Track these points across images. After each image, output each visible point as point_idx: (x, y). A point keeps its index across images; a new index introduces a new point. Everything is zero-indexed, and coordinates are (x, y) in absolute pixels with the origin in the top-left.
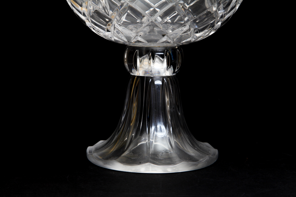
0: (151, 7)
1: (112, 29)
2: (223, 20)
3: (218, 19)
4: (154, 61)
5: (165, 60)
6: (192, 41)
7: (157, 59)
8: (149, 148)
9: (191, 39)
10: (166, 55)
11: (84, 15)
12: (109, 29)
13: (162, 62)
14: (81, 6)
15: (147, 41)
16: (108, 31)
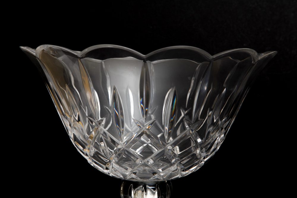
0: (145, 143)
1: (110, 167)
2: (206, 160)
3: (202, 159)
4: (147, 194)
5: (156, 193)
6: (179, 177)
7: (149, 192)
9: (179, 176)
10: (157, 188)
11: (87, 155)
12: (107, 167)
13: (154, 194)
14: (84, 148)
15: (140, 178)
16: (107, 169)
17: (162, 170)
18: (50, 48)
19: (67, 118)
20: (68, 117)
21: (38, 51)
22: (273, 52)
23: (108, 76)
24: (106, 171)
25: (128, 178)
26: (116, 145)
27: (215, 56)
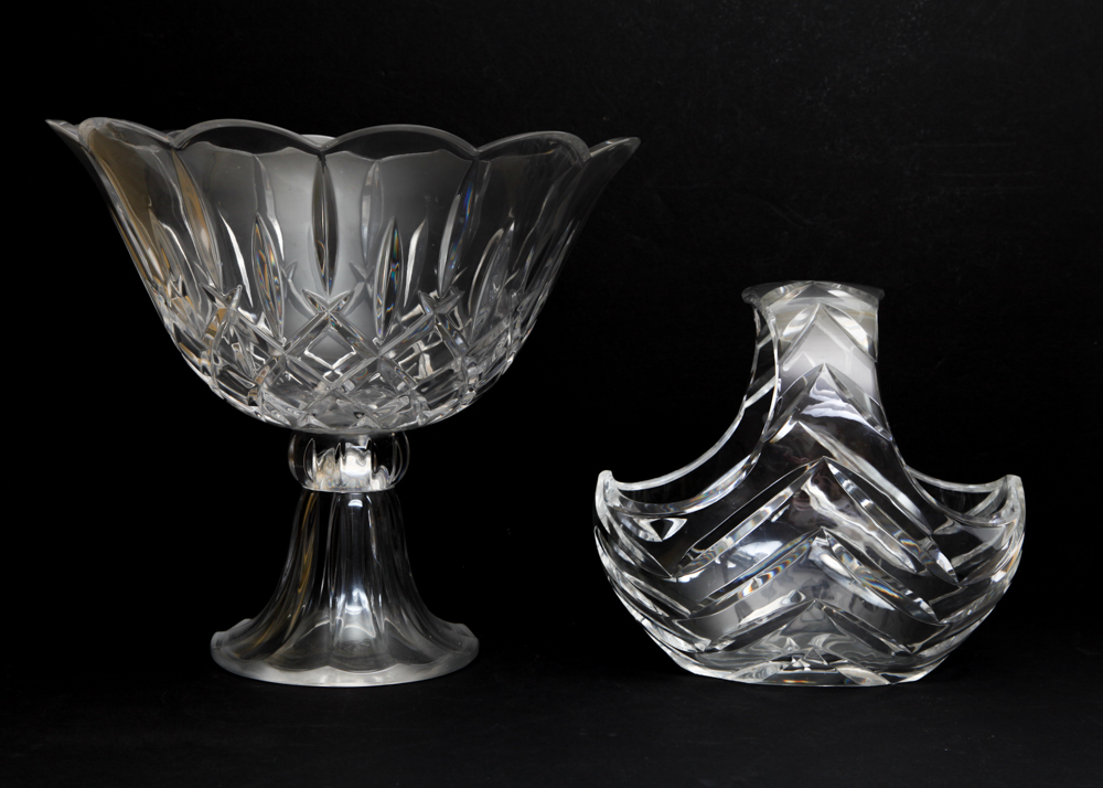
1: (259, 400)
4: (346, 460)
7: (351, 459)
8: (333, 637)
9: (419, 421)
11: (204, 370)
12: (252, 399)
14: (198, 355)
15: (329, 425)
16: (252, 403)
17: (379, 406)
18: (109, 125)
19: (157, 288)
20: (160, 285)
21: (82, 132)
22: (627, 140)
23: (268, 193)
24: (252, 410)
25: (301, 424)
26: (270, 349)
27: (481, 150)
